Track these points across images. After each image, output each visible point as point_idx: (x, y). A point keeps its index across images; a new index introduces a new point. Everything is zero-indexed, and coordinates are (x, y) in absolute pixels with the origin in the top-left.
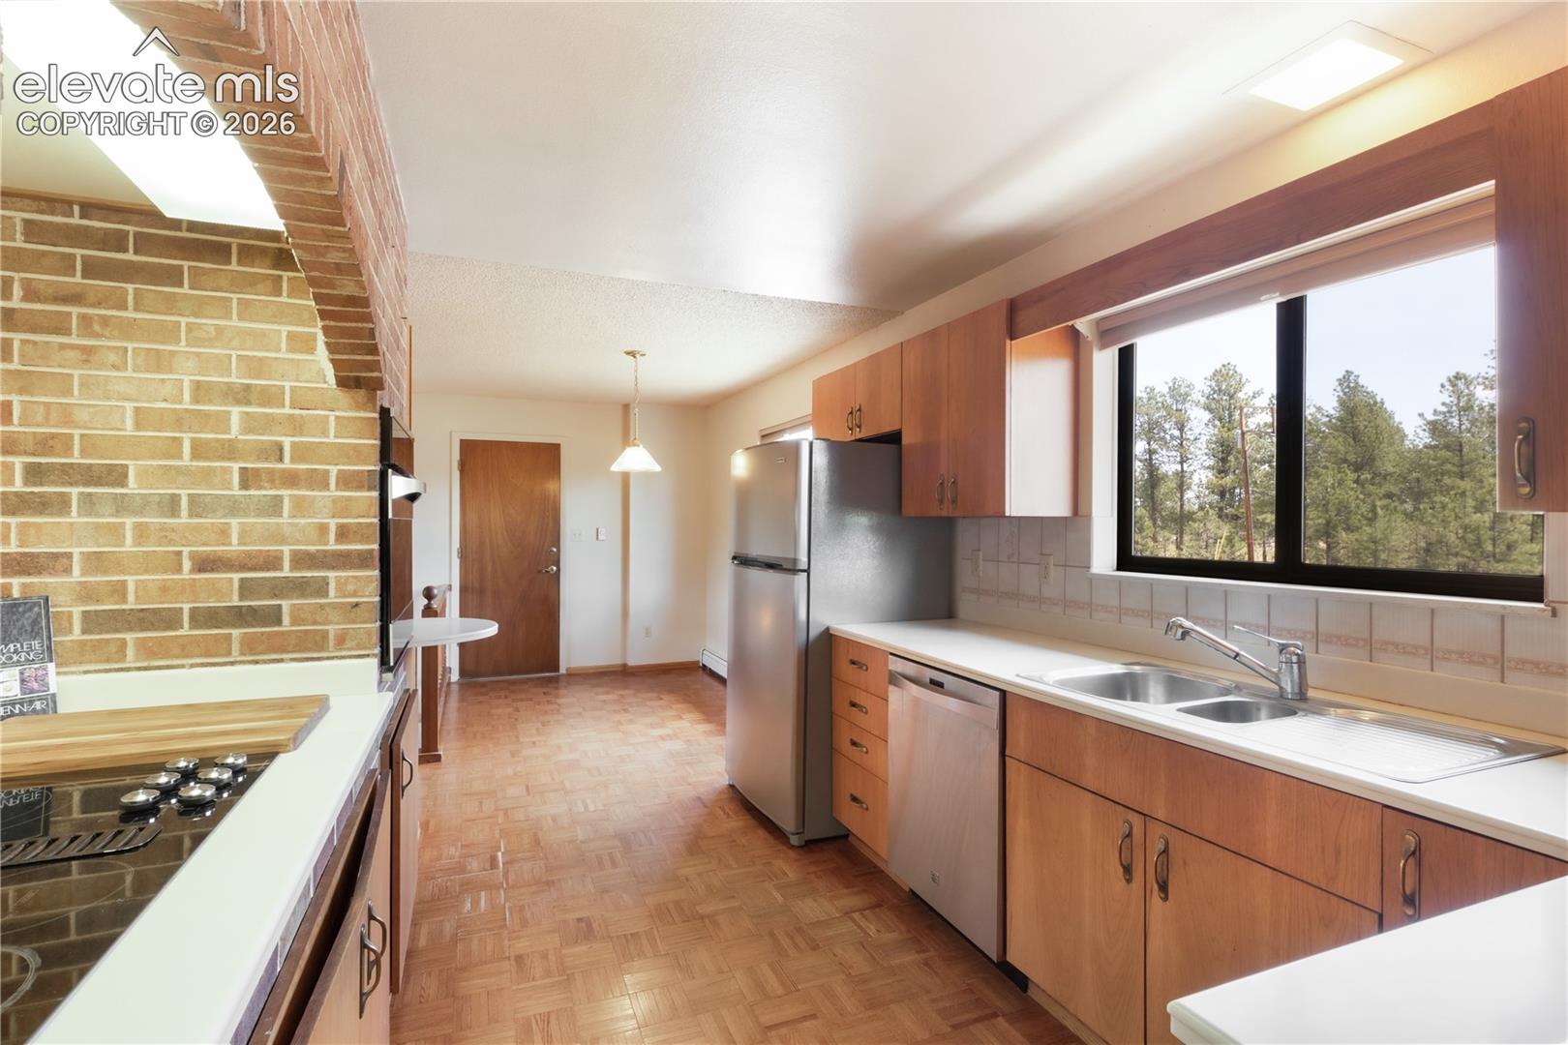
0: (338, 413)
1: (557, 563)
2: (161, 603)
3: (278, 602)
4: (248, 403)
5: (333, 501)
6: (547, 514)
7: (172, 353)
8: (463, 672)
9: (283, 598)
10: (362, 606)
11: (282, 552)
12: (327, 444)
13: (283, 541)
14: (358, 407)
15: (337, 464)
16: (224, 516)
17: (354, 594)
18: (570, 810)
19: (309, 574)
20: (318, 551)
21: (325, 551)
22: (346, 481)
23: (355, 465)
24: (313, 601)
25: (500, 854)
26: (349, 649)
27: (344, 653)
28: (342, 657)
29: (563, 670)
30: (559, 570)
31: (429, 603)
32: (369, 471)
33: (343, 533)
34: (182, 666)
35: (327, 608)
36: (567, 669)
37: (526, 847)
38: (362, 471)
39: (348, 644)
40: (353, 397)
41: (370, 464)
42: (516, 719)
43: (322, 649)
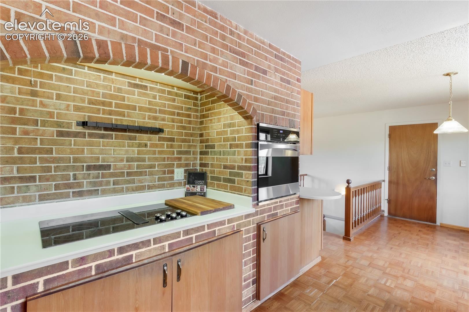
0: (245, 127)
1: (436, 176)
2: (219, 175)
3: (235, 178)
4: (231, 127)
5: (244, 151)
6: (430, 154)
7: (221, 117)
8: (389, 213)
9: (236, 177)
10: (249, 182)
11: (235, 165)
12: (243, 136)
13: (236, 163)
14: (249, 124)
15: (245, 141)
16: (227, 156)
17: (247, 178)
18: (378, 280)
19: (240, 171)
20: (241, 165)
21: (242, 165)
22: (247, 146)
23: (248, 141)
24: (240, 179)
25: (335, 281)
26: (247, 193)
27: (246, 194)
28: (245, 195)
29: (438, 223)
30: (436, 179)
31: (348, 185)
32: (251, 143)
33: (246, 161)
34: (221, 191)
35: (243, 181)
36: (441, 224)
37: (346, 284)
38: (249, 143)
39: (247, 192)
40: (248, 122)
41: (251, 141)
42: (395, 237)
43: (242, 192)
